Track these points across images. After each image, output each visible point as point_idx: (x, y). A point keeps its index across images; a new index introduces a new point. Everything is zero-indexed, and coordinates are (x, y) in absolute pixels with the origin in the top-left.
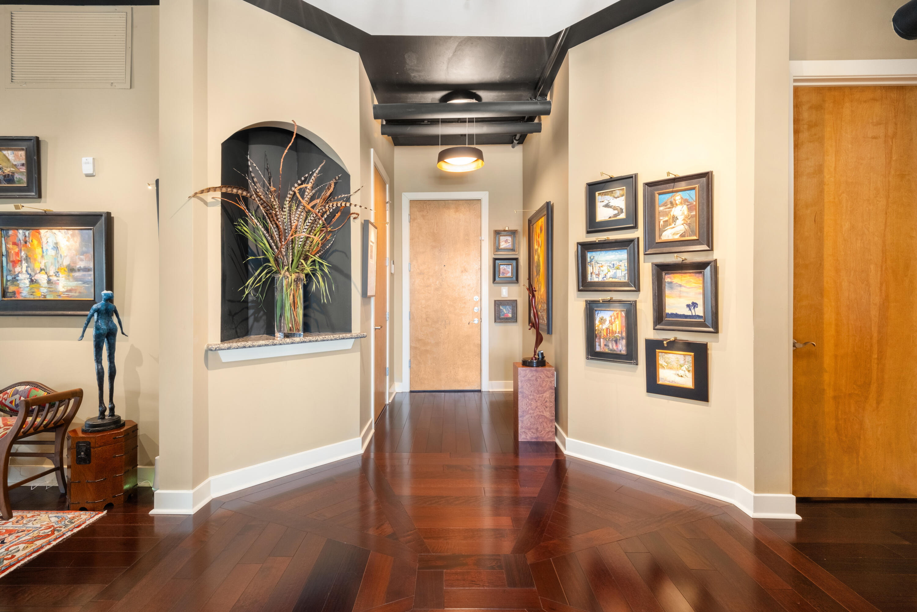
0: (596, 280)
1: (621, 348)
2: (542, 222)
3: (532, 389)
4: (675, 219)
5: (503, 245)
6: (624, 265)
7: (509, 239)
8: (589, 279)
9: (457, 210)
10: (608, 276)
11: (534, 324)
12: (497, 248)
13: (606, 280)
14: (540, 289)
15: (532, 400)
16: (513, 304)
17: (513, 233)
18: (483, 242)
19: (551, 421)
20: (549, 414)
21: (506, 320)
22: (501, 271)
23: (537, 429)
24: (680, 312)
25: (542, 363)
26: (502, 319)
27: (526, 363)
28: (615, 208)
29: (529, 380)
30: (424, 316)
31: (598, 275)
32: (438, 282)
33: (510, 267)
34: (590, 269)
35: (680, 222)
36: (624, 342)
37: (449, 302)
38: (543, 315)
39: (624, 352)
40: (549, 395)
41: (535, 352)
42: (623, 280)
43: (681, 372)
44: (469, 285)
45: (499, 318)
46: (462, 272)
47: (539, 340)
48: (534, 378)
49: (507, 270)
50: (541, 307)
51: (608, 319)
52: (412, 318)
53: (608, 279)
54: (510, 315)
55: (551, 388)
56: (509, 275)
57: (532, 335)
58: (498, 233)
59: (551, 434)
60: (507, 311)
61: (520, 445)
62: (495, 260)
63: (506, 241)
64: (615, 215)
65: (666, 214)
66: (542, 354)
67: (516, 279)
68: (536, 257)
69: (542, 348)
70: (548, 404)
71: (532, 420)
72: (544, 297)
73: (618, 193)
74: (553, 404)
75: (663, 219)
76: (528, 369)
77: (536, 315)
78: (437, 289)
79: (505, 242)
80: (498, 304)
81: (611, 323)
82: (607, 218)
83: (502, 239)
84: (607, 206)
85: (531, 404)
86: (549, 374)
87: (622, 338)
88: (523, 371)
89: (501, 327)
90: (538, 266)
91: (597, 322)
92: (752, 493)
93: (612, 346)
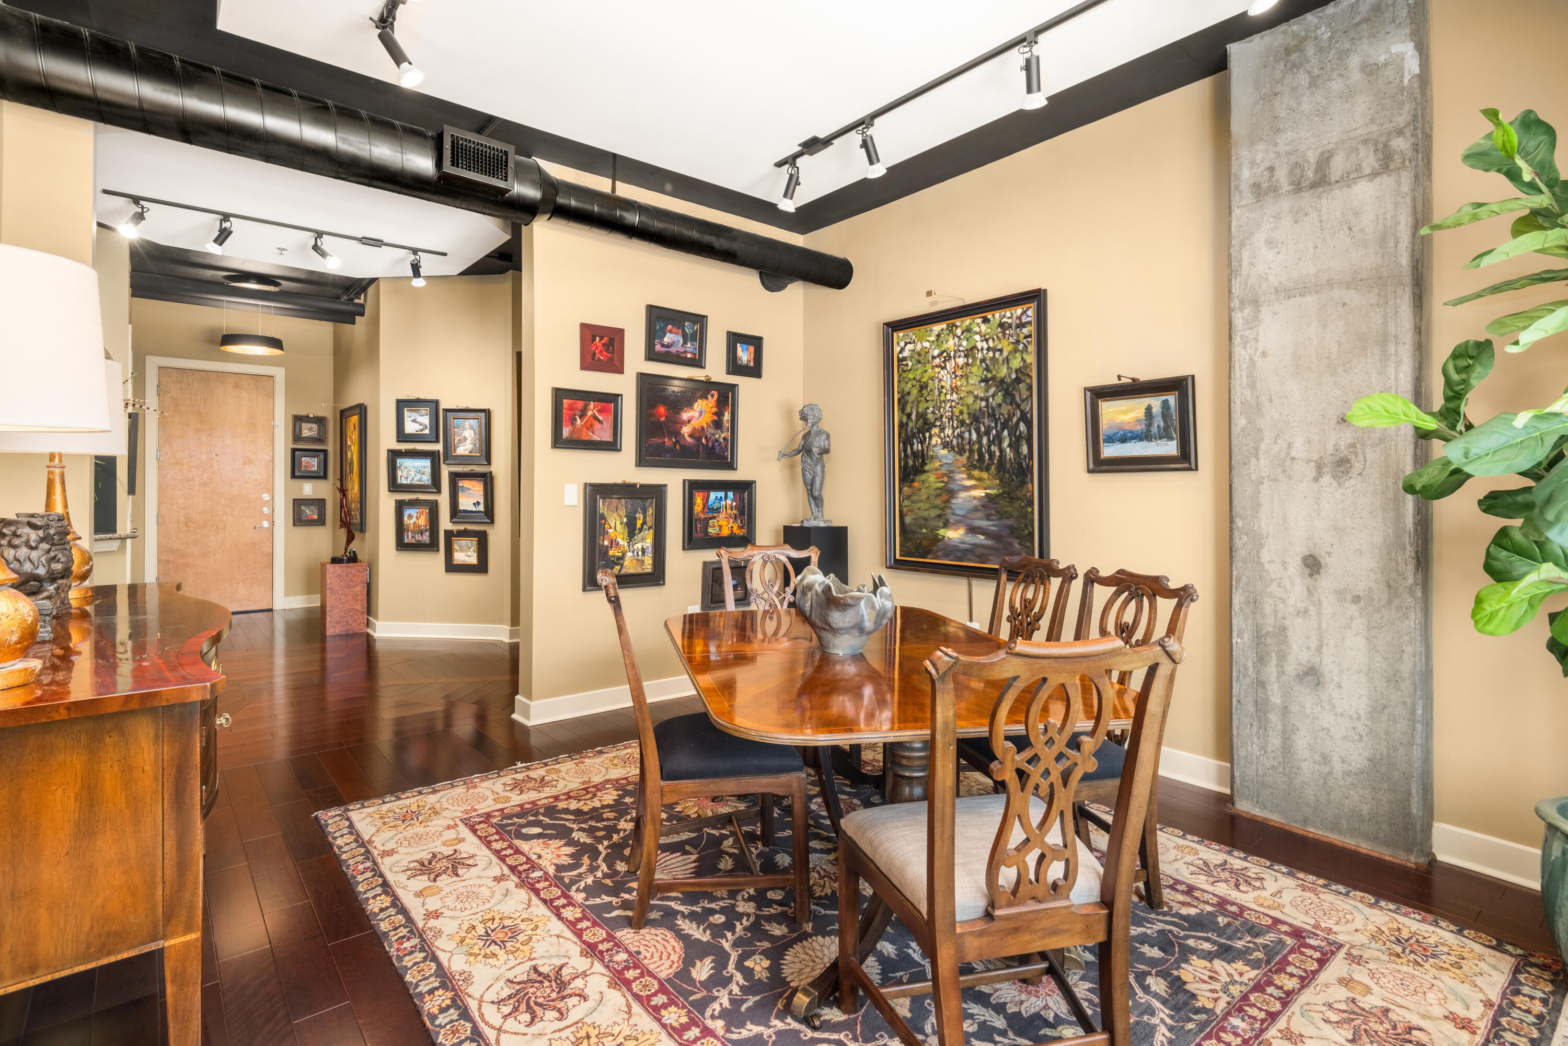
0: (405, 482)
1: (426, 538)
2: (355, 419)
3: (342, 584)
4: (465, 439)
5: (306, 433)
6: (428, 471)
7: (315, 426)
8: (399, 481)
9: (237, 386)
10: (416, 479)
11: (345, 523)
12: (297, 437)
13: (413, 482)
14: (353, 488)
15: (341, 595)
16: (320, 503)
17: (320, 421)
18: (276, 429)
19: (363, 613)
20: (360, 606)
21: (310, 523)
22: (303, 464)
23: (347, 622)
24: (469, 509)
25: (353, 559)
26: (305, 521)
27: (335, 561)
28: (421, 424)
29: (339, 576)
30: (182, 519)
31: (407, 478)
32: (205, 476)
33: (316, 459)
34: (399, 473)
35: (468, 441)
36: (428, 533)
37: (223, 501)
38: (356, 514)
39: (428, 542)
40: (361, 589)
41: (346, 549)
42: (427, 483)
43: (469, 553)
44: (255, 480)
45: (299, 520)
46: (245, 463)
47: (350, 538)
48: (344, 574)
49: (313, 463)
50: (355, 506)
51: (415, 515)
52: (161, 521)
53: (415, 482)
54: (316, 517)
55: (363, 582)
56: (315, 469)
57: (343, 533)
58: (298, 420)
59: (362, 626)
60: (310, 512)
61: (328, 639)
62: (294, 451)
63: (310, 429)
64: (421, 430)
65: (460, 435)
66: (354, 552)
67: (322, 475)
68: (349, 454)
69: (354, 546)
70: (359, 597)
71: (342, 614)
72: (358, 496)
73: (423, 412)
74: (365, 597)
75: (457, 438)
76: (337, 566)
77: (348, 513)
78: (204, 485)
79: (308, 430)
80: (298, 504)
81: (417, 518)
82: (414, 432)
83: (305, 426)
84: (414, 421)
85: (340, 599)
86: (361, 569)
87: (426, 530)
88: (331, 568)
89: (302, 531)
90: (351, 463)
91: (406, 518)
92: (509, 628)
93: (418, 537)
